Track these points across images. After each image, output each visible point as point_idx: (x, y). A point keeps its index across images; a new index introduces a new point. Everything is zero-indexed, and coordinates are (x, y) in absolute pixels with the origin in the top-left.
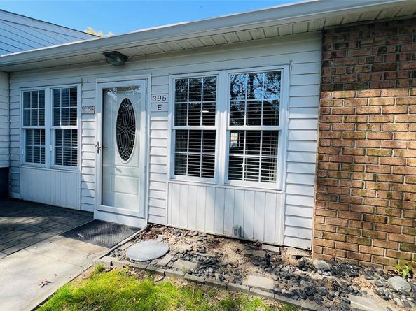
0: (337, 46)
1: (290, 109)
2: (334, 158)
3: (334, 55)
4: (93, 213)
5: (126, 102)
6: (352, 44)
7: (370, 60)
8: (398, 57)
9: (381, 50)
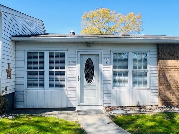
0: (162, 48)
2: (163, 78)
3: (161, 51)
4: (75, 108)
5: (89, 60)
6: (165, 49)
7: (169, 53)
8: (174, 53)
9: (171, 51)
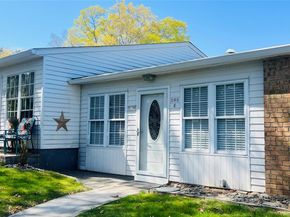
0: (270, 69)
1: (250, 105)
4: (134, 177)
5: (155, 102)
